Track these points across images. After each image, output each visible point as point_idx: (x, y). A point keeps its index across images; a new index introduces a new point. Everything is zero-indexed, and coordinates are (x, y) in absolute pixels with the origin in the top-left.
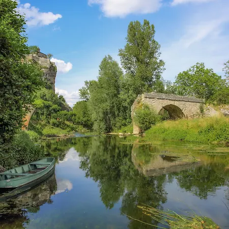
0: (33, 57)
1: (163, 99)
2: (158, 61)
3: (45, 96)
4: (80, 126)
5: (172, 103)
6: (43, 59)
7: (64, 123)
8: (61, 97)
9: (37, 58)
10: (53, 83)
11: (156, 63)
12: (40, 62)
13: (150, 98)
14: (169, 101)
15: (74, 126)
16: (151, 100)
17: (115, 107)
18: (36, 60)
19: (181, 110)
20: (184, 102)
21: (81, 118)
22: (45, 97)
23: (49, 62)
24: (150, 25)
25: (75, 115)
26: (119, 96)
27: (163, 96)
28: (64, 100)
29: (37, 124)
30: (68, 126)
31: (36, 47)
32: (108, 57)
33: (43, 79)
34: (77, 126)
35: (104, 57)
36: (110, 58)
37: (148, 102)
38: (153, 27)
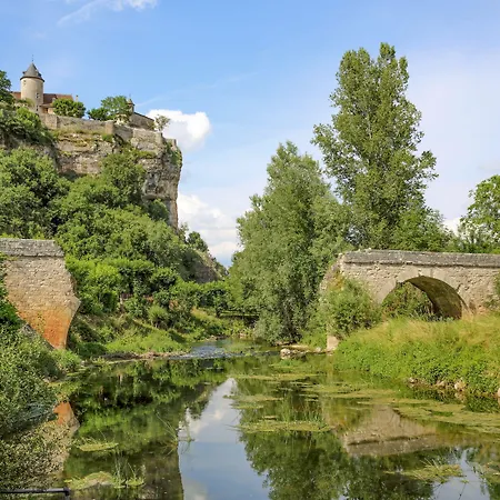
0: (115, 127)
1: (398, 264)
2: (418, 154)
3: (145, 238)
4: (235, 322)
5: (426, 272)
6: (141, 132)
7: (188, 315)
8: (195, 237)
9: (127, 130)
10: (170, 200)
11: (412, 160)
12: (134, 142)
13: (360, 264)
14: (416, 269)
15: (219, 322)
16: (364, 268)
17: (304, 279)
18: (124, 136)
19: (454, 291)
20: (460, 270)
21: (239, 299)
22: (143, 243)
23: (159, 141)
24: (398, 58)
25: (222, 293)
26: (311, 250)
27: (399, 255)
28: (203, 247)
29: (100, 325)
30: (199, 323)
31: (122, 100)
32: (286, 147)
33: (143, 189)
34: (226, 322)
35: (278, 147)
36: (293, 149)
37: (354, 273)
38: (404, 63)
